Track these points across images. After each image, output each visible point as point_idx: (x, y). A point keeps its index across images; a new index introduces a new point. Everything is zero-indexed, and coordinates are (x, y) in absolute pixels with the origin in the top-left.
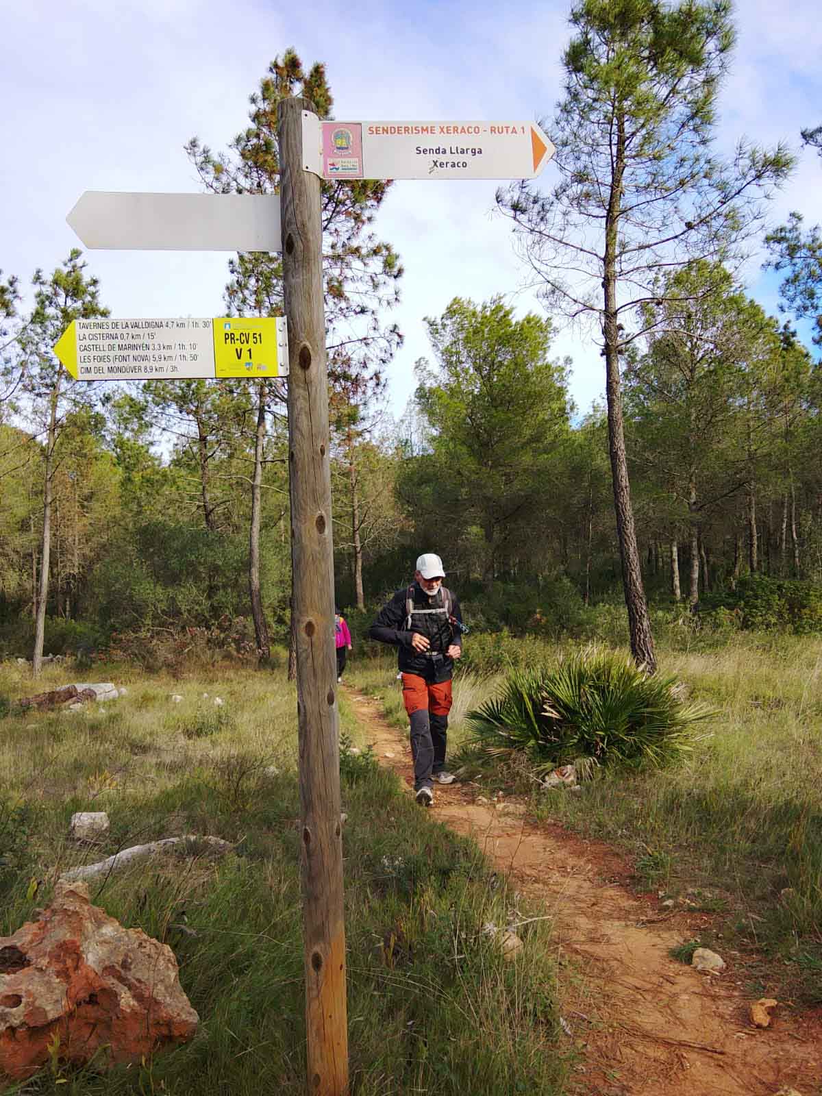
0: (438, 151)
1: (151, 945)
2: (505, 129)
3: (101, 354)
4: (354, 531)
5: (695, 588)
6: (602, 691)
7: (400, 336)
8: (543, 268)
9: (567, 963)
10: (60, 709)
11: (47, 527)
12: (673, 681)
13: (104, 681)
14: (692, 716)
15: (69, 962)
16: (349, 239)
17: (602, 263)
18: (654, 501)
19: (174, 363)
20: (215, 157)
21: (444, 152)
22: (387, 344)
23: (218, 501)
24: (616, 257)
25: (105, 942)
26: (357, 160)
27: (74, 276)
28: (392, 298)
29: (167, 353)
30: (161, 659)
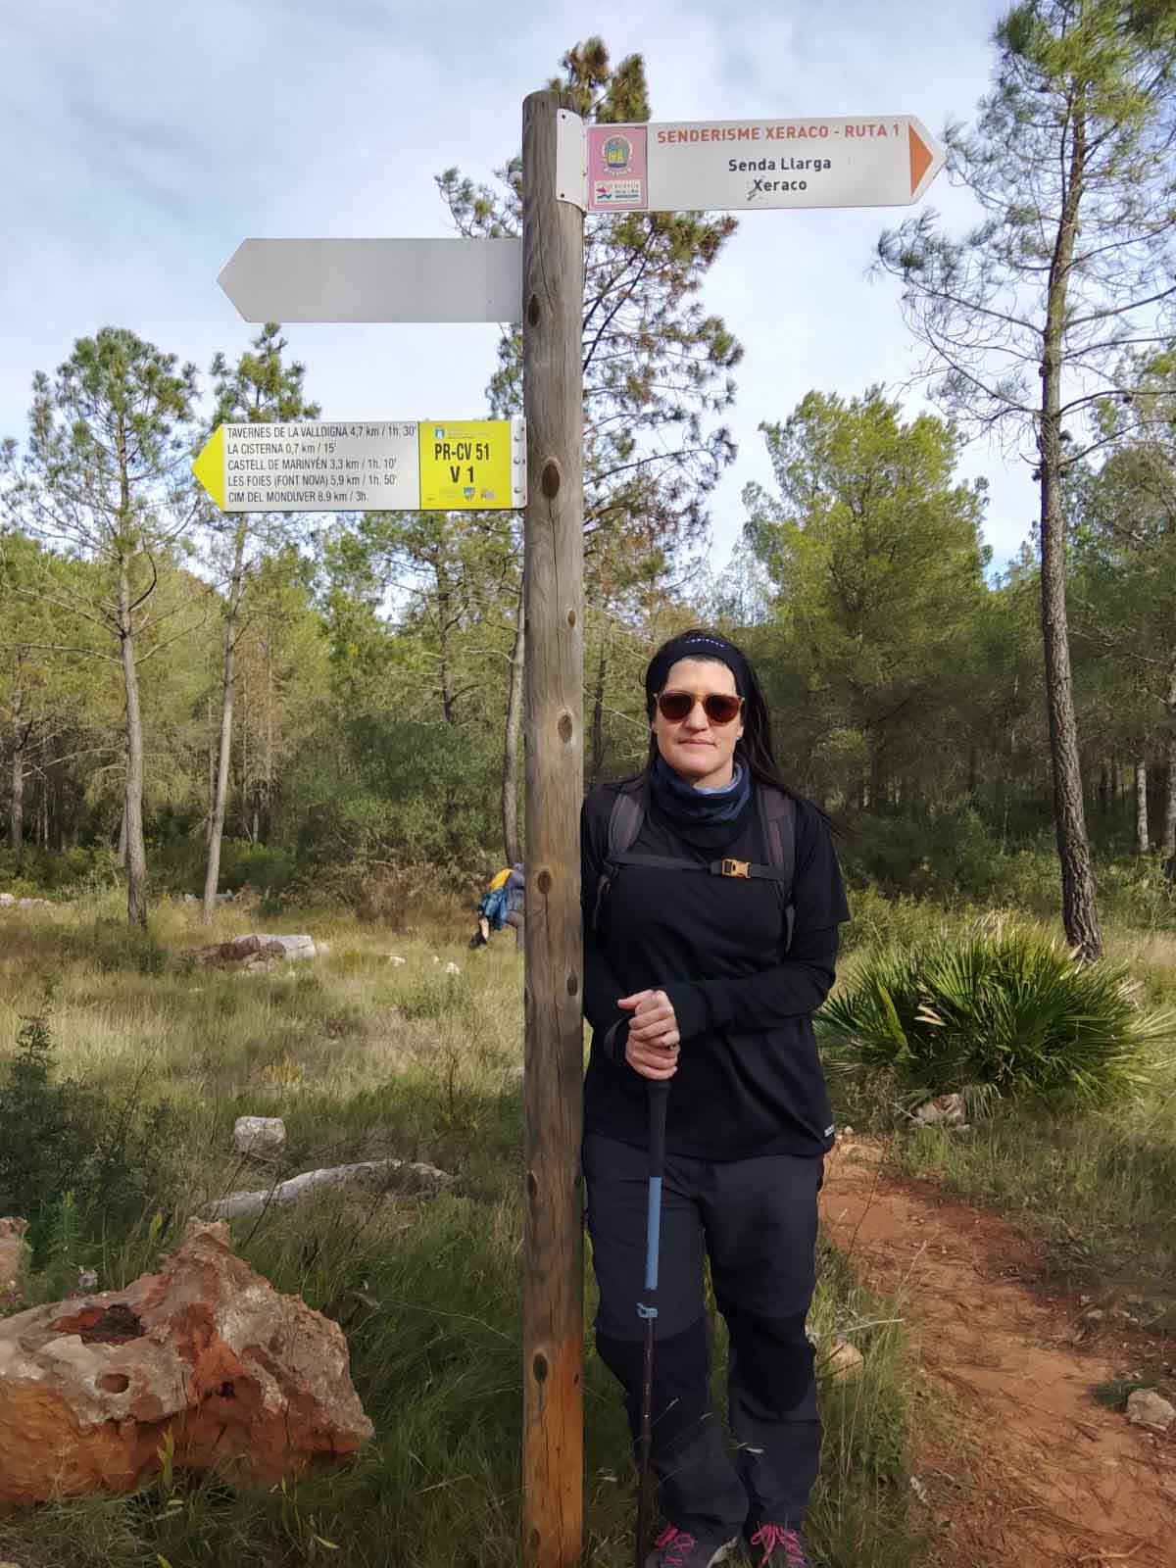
0: (762, 165)
1: (312, 1320)
2: (868, 129)
3: (259, 473)
6: (1010, 986)
7: (731, 447)
8: (950, 348)
9: (929, 1393)
10: (235, 968)
11: (228, 713)
12: (1120, 976)
13: (298, 931)
14: (1153, 1031)
15: (197, 1335)
17: (1041, 338)
18: (1113, 699)
19: (360, 487)
20: (477, 193)
21: (772, 166)
22: (711, 460)
23: (463, 685)
24: (1063, 329)
25: (249, 1310)
26: (638, 182)
27: (268, 362)
28: (722, 395)
29: (351, 473)
30: (377, 904)
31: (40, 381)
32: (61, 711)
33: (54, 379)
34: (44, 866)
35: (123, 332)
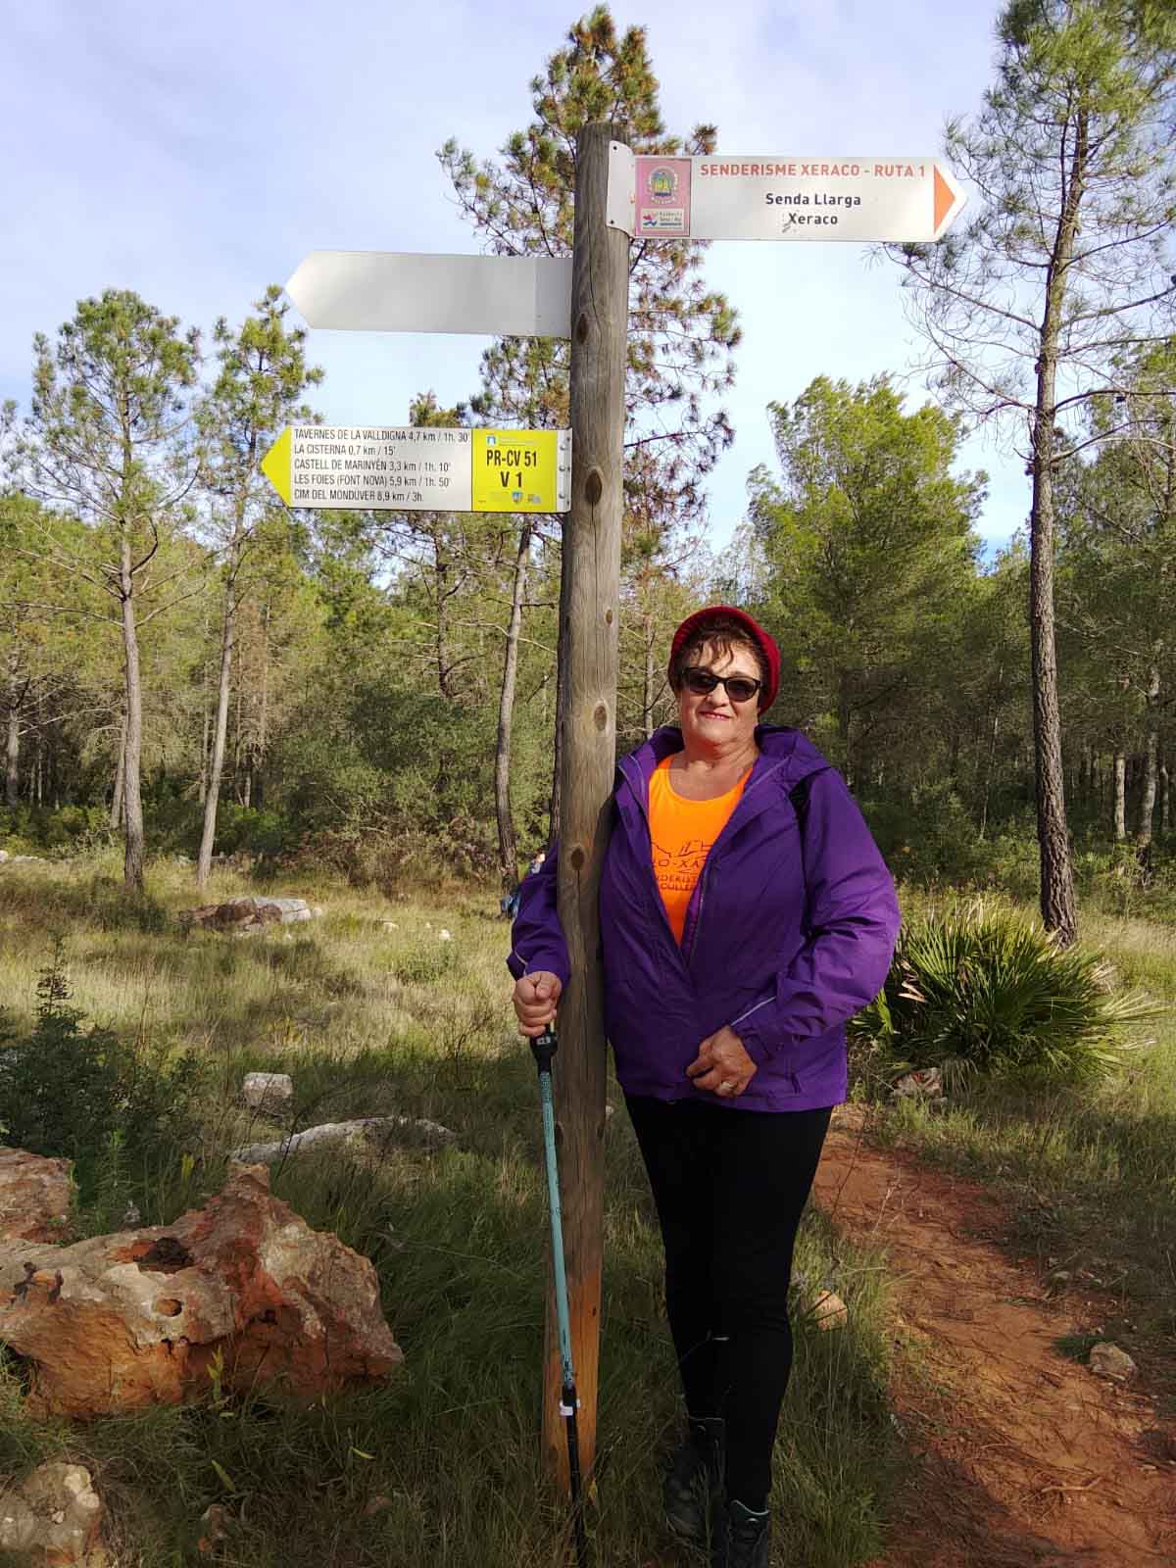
0: (797, 200)
1: (347, 1256)
2: (896, 169)
3: (323, 472)
4: (645, 711)
5: (1148, 822)
6: (989, 967)
7: (729, 431)
8: (949, 342)
9: (906, 1342)
10: (230, 929)
11: (226, 678)
12: (1098, 958)
13: (294, 894)
14: (1123, 1014)
15: (242, 1267)
16: (664, 288)
17: (1038, 334)
19: (416, 489)
20: (479, 168)
21: (807, 201)
22: (709, 443)
23: (458, 658)
24: (1063, 325)
25: (288, 1245)
26: (682, 211)
27: (269, 327)
28: (722, 377)
29: (409, 474)
30: (370, 871)
31: (40, 343)
32: (58, 671)
33: (55, 340)
34: (39, 824)
35: (128, 294)
